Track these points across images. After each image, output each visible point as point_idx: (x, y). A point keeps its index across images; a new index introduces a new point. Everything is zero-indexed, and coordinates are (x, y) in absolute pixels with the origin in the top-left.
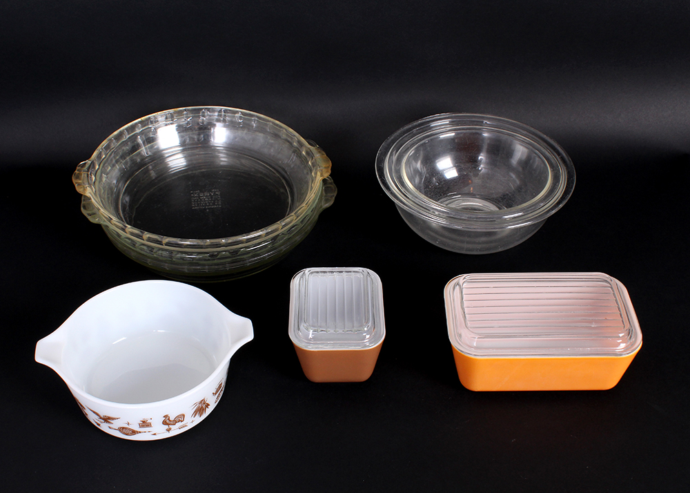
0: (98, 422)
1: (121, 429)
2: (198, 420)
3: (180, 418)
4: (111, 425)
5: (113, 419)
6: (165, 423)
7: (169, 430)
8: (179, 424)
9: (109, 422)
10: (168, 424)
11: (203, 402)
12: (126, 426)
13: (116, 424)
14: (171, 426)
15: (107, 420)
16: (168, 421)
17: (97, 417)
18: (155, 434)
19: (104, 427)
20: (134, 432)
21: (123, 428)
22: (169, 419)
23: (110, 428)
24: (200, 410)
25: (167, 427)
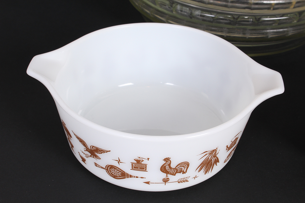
0: (84, 156)
1: (110, 169)
2: (203, 177)
3: (183, 167)
4: (98, 162)
5: (102, 151)
6: (163, 169)
7: (166, 181)
8: (179, 176)
9: (96, 157)
10: (167, 172)
11: (214, 153)
12: (115, 164)
13: (105, 160)
14: (170, 176)
15: (94, 152)
16: (167, 168)
17: (82, 148)
18: (148, 183)
19: (90, 165)
20: (124, 175)
21: (112, 167)
22: (169, 165)
23: (96, 165)
24: (207, 165)
25: (164, 175)
